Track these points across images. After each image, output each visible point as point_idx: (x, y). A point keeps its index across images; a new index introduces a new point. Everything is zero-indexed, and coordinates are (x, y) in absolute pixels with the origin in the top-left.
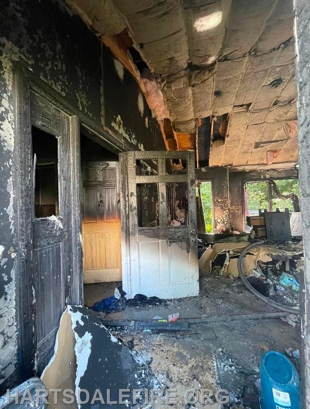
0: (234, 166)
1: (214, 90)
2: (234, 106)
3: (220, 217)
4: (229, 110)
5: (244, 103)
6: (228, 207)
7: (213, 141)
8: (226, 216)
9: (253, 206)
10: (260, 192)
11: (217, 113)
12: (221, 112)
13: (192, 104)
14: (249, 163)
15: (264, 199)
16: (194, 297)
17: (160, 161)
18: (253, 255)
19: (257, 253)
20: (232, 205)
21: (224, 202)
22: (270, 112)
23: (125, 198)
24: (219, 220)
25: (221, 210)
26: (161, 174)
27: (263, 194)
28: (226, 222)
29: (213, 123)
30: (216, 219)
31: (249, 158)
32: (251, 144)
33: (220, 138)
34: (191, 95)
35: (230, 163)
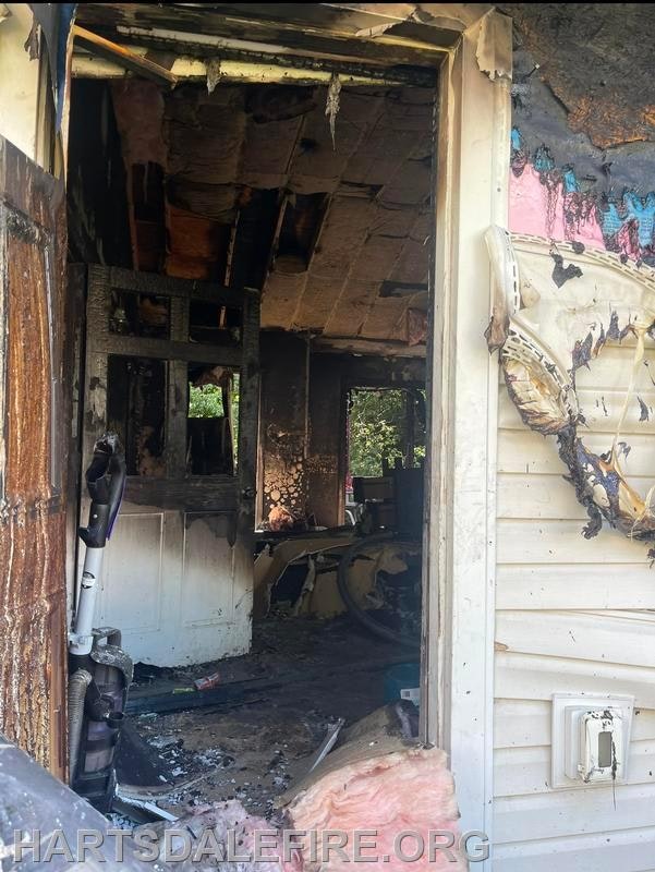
0: (325, 337)
1: (302, 135)
2: (343, 182)
3: (280, 484)
4: (330, 186)
5: (367, 182)
6: (302, 454)
7: (279, 253)
8: (296, 481)
9: (362, 465)
10: (382, 422)
11: (299, 186)
12: (310, 186)
13: (238, 150)
14: (364, 334)
15: (392, 446)
16: (239, 657)
17: (176, 303)
18: (369, 559)
19: (378, 555)
20: (312, 452)
21: (293, 440)
22: (420, 214)
23: (70, 393)
24: (275, 496)
25: (282, 465)
26: (177, 339)
27: (390, 429)
28: (293, 502)
29: (284, 207)
30: (267, 490)
31: (366, 319)
32: (374, 284)
33: (300, 250)
34: (241, 130)
35: (316, 326)
